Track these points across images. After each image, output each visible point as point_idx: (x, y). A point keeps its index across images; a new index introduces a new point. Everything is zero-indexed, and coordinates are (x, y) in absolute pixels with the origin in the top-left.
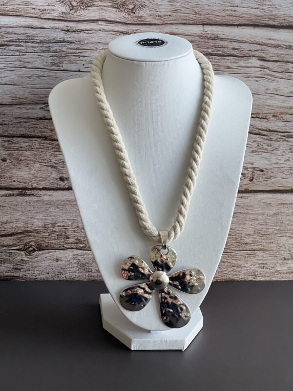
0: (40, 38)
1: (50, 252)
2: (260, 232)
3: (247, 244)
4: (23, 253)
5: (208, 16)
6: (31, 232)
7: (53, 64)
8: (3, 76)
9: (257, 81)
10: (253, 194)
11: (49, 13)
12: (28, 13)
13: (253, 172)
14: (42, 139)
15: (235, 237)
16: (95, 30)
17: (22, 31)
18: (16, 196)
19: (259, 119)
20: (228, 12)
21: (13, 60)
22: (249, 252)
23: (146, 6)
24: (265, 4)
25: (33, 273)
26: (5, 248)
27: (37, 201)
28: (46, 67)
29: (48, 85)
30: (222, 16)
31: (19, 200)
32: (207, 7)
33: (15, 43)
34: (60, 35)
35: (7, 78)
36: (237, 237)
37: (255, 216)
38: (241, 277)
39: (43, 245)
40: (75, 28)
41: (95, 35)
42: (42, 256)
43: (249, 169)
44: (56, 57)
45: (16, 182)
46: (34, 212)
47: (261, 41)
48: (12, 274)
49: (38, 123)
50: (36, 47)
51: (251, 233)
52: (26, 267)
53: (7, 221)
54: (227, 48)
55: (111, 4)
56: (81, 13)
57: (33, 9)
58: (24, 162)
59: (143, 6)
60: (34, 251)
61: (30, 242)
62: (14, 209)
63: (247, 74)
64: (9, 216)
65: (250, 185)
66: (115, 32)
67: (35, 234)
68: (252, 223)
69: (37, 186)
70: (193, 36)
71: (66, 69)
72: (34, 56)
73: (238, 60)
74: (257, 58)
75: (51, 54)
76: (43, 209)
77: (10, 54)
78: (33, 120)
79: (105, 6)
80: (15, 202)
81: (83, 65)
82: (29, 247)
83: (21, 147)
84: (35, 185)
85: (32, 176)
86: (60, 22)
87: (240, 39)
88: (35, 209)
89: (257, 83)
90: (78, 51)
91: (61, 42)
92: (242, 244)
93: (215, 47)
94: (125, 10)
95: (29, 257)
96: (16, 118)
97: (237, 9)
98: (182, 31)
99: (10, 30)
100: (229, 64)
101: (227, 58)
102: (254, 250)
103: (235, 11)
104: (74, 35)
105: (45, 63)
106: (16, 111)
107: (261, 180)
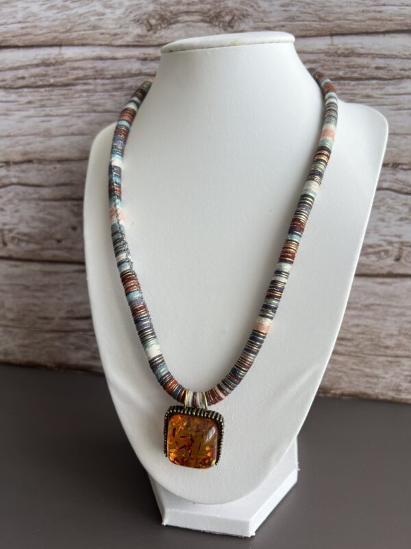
20: (370, 15)
73: (384, 84)
101: (367, 82)
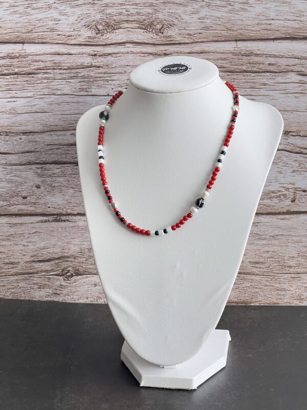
0: (68, 65)
1: (88, 277)
2: (304, 254)
3: (290, 267)
4: (61, 278)
5: (241, 31)
6: (69, 257)
7: (82, 90)
8: (33, 104)
9: (296, 97)
10: (295, 215)
11: (75, 39)
12: (54, 39)
13: (295, 193)
14: (74, 165)
15: (277, 260)
16: (123, 53)
17: (49, 58)
18: (52, 222)
19: (300, 137)
21: (42, 88)
22: (293, 275)
23: (174, 25)
24: (303, 15)
25: (72, 297)
26: (43, 274)
27: (72, 227)
28: (75, 93)
29: (77, 111)
30: (256, 31)
31: (54, 226)
32: (240, 23)
33: (42, 71)
34: (87, 60)
35: (36, 106)
36: (280, 260)
37: (299, 238)
38: (285, 301)
39: (81, 270)
40: (102, 52)
41: (123, 58)
42: (80, 280)
43: (290, 190)
44: (84, 83)
45: (51, 208)
46: (69, 237)
47: (299, 55)
48: (52, 299)
49: (70, 149)
50: (63, 74)
51: (294, 255)
52: (65, 292)
53: (44, 247)
54: (263, 64)
55: (138, 25)
56: (108, 36)
57: (58, 35)
58: (57, 188)
59: (171, 25)
60: (72, 276)
61: (67, 267)
62: (50, 235)
63: (285, 90)
64: (45, 242)
65: (291, 206)
66: (143, 53)
67: (72, 259)
68: (296, 245)
69: (72, 212)
70: (226, 53)
71: (95, 94)
72: (62, 83)
74: (296, 73)
75: (79, 80)
76: (79, 234)
77: (38, 82)
78: (65, 146)
79: (132, 28)
80: (51, 228)
81: (112, 89)
82: (67, 273)
83: (54, 174)
84: (69, 211)
85: (66, 202)
86: (87, 47)
87: (276, 54)
88: (71, 235)
89: (297, 99)
90: (106, 75)
91: (88, 67)
92: (285, 267)
93: (250, 64)
94: (152, 30)
95: (67, 282)
96: (47, 145)
97: (272, 22)
98: (213, 48)
99: (37, 58)
100: (265, 81)
102: (299, 273)
103: (270, 24)
104: (101, 59)
105: (73, 89)
106: (47, 138)
107: (304, 200)
